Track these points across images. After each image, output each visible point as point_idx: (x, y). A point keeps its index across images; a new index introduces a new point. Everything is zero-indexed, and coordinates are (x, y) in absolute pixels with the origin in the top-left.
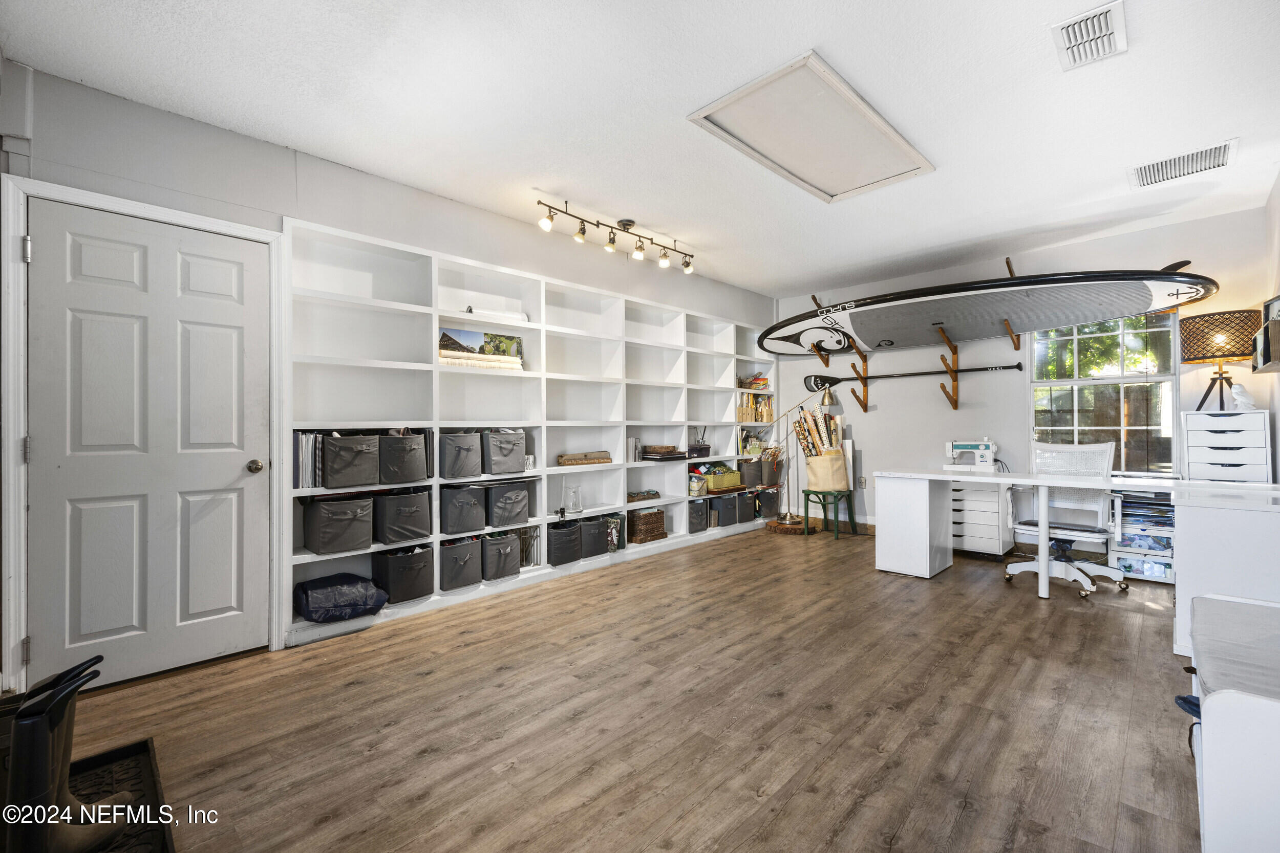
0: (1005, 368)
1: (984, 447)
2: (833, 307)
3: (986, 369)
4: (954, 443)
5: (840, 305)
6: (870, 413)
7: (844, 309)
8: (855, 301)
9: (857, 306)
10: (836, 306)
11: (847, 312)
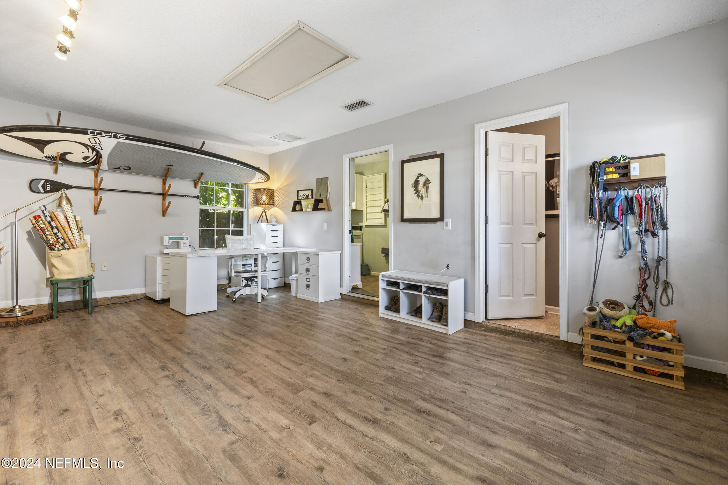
0: (191, 197)
1: (186, 238)
2: (105, 132)
3: (182, 196)
4: (169, 237)
5: (112, 133)
6: (99, 216)
7: (115, 137)
8: (126, 135)
9: (127, 139)
10: (109, 132)
11: (116, 141)
